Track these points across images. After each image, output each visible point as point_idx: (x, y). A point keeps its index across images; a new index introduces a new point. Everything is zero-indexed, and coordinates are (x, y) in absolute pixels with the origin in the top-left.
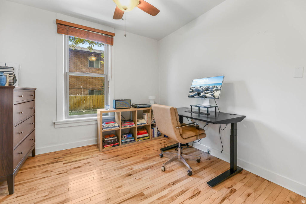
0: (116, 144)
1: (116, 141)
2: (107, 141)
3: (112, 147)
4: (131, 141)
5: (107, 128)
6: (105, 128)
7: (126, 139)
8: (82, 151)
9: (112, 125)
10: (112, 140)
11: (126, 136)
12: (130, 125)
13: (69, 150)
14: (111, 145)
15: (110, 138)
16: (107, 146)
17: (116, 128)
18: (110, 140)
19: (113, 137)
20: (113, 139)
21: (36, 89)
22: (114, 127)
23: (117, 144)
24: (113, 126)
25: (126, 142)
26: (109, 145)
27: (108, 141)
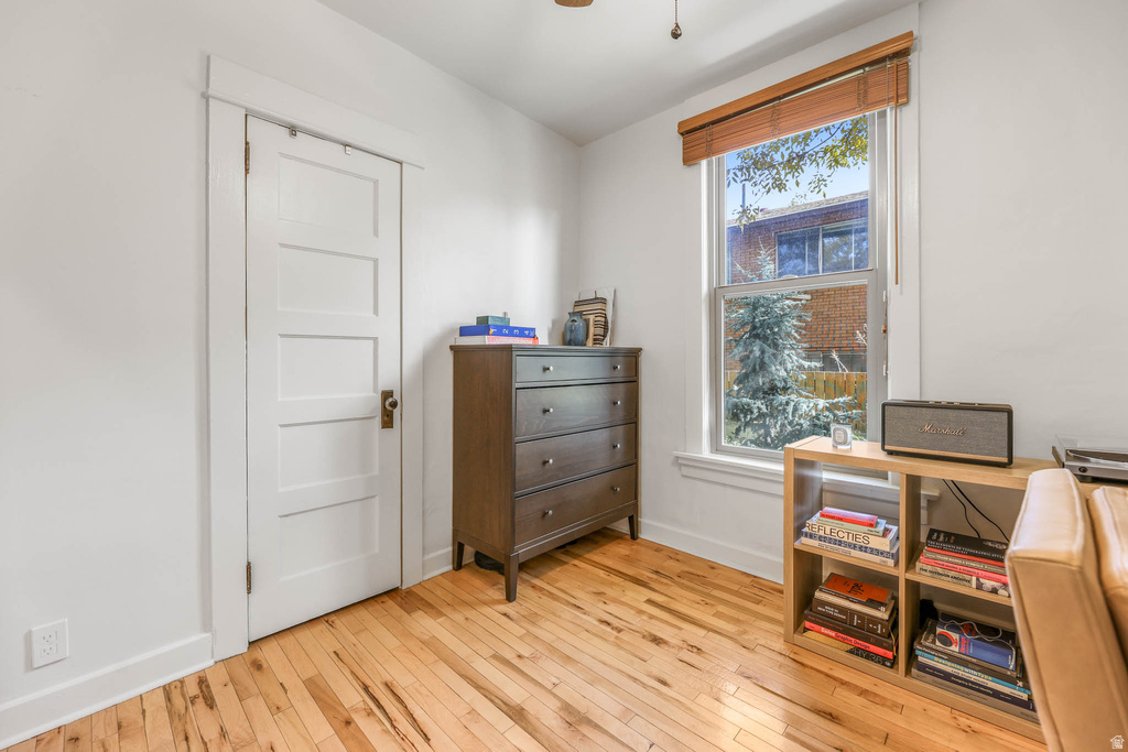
0: (873, 648)
1: (874, 632)
2: (824, 603)
3: (851, 652)
4: (996, 694)
5: (820, 538)
6: (811, 536)
7: (952, 658)
8: (736, 593)
9: (855, 537)
10: (853, 612)
11: (955, 636)
12: (989, 584)
13: (713, 566)
14: (843, 641)
15: (847, 598)
16: (823, 630)
17: (877, 559)
18: (843, 610)
19: (860, 603)
20: (861, 616)
21: (640, 350)
22: (863, 549)
23: (880, 651)
24: (861, 542)
25: (947, 676)
26: (833, 634)
27: (830, 610)
